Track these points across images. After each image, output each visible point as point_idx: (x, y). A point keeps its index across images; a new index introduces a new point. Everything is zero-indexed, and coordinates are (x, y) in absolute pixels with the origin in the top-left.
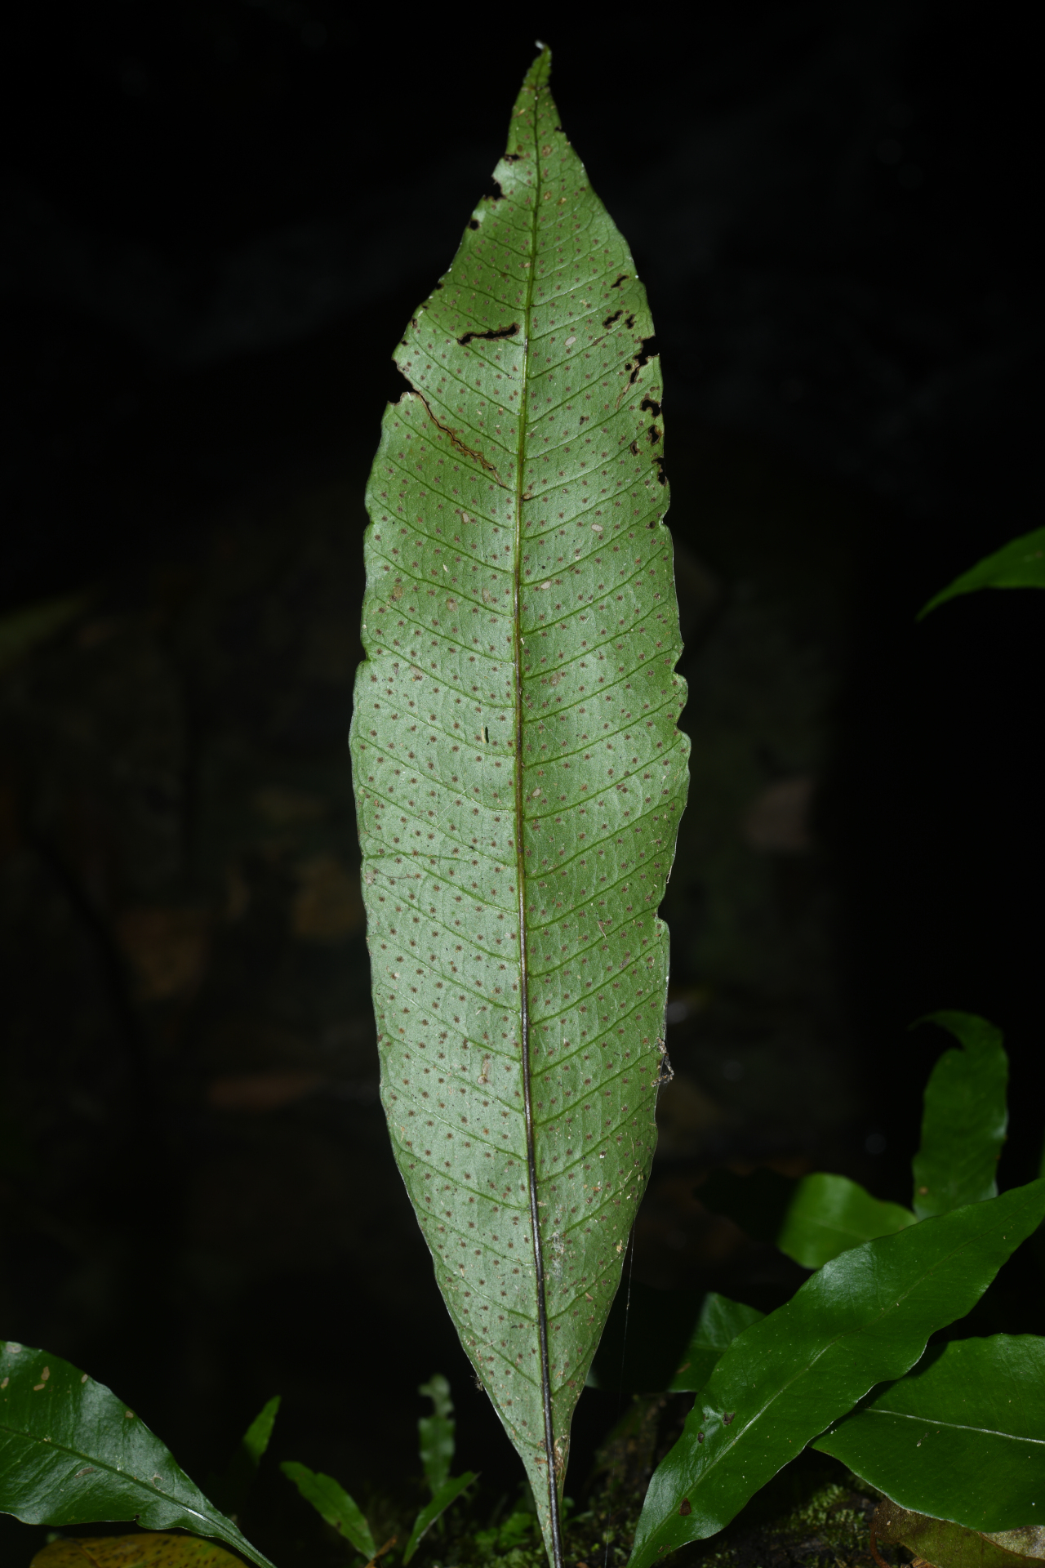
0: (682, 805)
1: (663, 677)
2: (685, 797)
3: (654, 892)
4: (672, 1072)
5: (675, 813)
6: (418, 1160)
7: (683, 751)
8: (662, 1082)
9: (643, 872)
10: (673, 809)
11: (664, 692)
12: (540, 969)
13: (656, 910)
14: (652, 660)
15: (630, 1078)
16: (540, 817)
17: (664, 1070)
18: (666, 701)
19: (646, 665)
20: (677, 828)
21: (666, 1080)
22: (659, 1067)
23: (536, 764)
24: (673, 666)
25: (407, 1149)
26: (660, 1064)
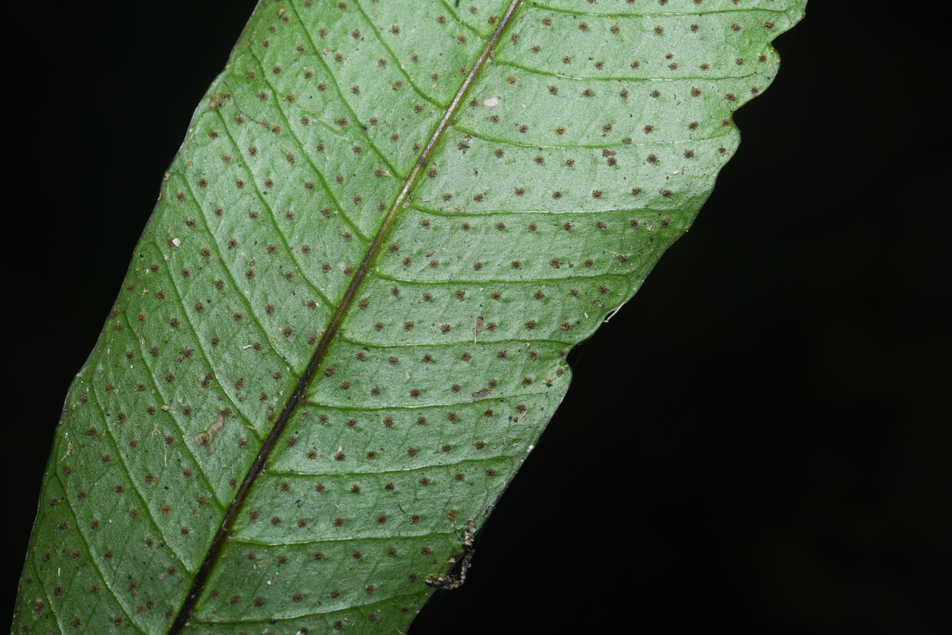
0: (682, 226)
1: (751, 43)
2: (691, 216)
3: (578, 322)
4: (463, 577)
5: (666, 234)
6: (65, 499)
7: (722, 150)
8: (442, 584)
9: (580, 288)
10: (665, 224)
11: (740, 62)
12: (358, 337)
13: (567, 350)
14: (748, 10)
15: (400, 551)
16: (476, 136)
17: (455, 571)
18: (737, 74)
19: (735, 14)
20: (660, 254)
21: (448, 584)
22: (453, 561)
23: (512, 64)
24: (773, 36)
25: (61, 477)
26: (455, 557)
